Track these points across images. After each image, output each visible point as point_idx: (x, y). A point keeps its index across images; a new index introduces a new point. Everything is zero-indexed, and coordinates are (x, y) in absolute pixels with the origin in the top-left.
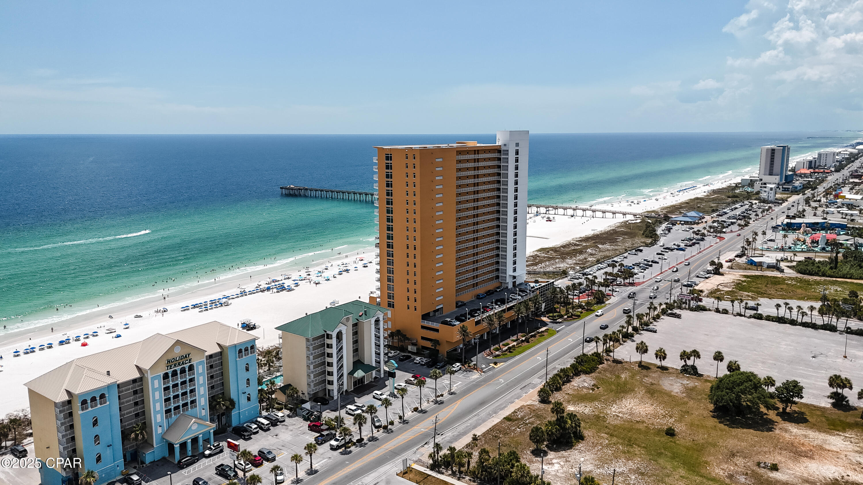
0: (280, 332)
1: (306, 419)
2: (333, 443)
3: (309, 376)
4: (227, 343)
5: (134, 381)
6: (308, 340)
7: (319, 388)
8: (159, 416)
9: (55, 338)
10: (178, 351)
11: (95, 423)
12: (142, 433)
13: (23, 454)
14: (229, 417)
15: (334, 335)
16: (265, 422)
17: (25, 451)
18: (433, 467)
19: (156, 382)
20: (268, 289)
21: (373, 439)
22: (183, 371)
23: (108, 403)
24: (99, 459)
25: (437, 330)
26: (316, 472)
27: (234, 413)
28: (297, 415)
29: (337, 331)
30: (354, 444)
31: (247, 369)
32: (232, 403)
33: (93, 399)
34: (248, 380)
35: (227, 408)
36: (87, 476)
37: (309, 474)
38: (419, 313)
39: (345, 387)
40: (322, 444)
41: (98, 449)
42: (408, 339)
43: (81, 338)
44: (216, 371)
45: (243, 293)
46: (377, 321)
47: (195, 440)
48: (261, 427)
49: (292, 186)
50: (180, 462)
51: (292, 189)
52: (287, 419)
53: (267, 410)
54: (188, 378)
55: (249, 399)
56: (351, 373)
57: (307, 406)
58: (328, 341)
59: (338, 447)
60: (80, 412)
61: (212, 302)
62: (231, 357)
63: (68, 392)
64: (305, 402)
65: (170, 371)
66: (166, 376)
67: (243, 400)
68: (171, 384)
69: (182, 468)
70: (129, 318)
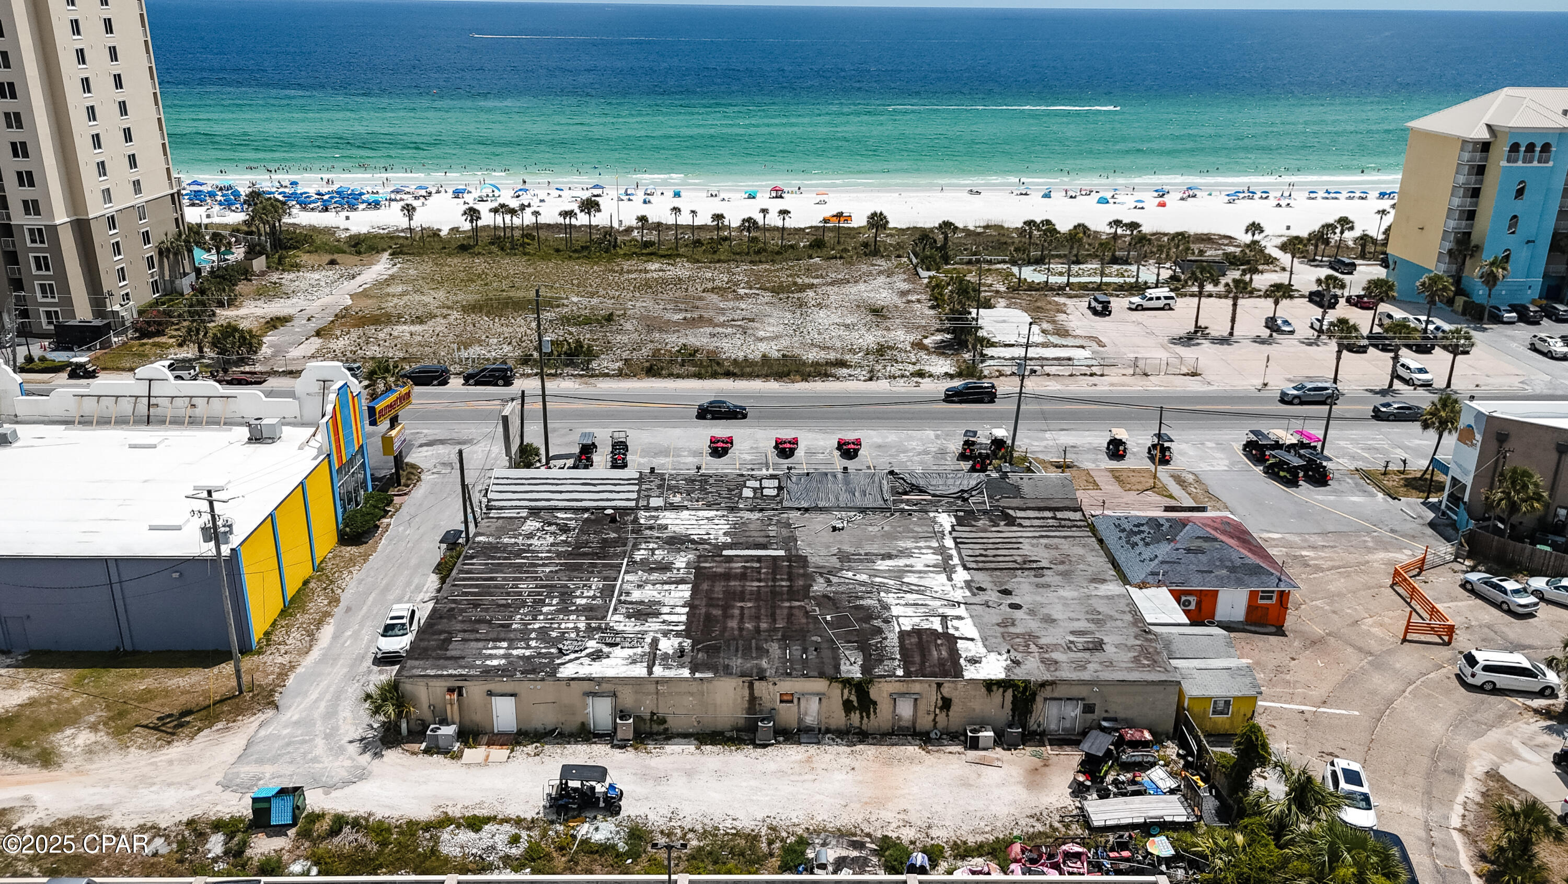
11: (1520, 193)
23: (1551, 164)
24: (1504, 259)
33: (1531, 148)
36: (1492, 264)
41: (1511, 242)
60: (1504, 163)
63: (1491, 128)
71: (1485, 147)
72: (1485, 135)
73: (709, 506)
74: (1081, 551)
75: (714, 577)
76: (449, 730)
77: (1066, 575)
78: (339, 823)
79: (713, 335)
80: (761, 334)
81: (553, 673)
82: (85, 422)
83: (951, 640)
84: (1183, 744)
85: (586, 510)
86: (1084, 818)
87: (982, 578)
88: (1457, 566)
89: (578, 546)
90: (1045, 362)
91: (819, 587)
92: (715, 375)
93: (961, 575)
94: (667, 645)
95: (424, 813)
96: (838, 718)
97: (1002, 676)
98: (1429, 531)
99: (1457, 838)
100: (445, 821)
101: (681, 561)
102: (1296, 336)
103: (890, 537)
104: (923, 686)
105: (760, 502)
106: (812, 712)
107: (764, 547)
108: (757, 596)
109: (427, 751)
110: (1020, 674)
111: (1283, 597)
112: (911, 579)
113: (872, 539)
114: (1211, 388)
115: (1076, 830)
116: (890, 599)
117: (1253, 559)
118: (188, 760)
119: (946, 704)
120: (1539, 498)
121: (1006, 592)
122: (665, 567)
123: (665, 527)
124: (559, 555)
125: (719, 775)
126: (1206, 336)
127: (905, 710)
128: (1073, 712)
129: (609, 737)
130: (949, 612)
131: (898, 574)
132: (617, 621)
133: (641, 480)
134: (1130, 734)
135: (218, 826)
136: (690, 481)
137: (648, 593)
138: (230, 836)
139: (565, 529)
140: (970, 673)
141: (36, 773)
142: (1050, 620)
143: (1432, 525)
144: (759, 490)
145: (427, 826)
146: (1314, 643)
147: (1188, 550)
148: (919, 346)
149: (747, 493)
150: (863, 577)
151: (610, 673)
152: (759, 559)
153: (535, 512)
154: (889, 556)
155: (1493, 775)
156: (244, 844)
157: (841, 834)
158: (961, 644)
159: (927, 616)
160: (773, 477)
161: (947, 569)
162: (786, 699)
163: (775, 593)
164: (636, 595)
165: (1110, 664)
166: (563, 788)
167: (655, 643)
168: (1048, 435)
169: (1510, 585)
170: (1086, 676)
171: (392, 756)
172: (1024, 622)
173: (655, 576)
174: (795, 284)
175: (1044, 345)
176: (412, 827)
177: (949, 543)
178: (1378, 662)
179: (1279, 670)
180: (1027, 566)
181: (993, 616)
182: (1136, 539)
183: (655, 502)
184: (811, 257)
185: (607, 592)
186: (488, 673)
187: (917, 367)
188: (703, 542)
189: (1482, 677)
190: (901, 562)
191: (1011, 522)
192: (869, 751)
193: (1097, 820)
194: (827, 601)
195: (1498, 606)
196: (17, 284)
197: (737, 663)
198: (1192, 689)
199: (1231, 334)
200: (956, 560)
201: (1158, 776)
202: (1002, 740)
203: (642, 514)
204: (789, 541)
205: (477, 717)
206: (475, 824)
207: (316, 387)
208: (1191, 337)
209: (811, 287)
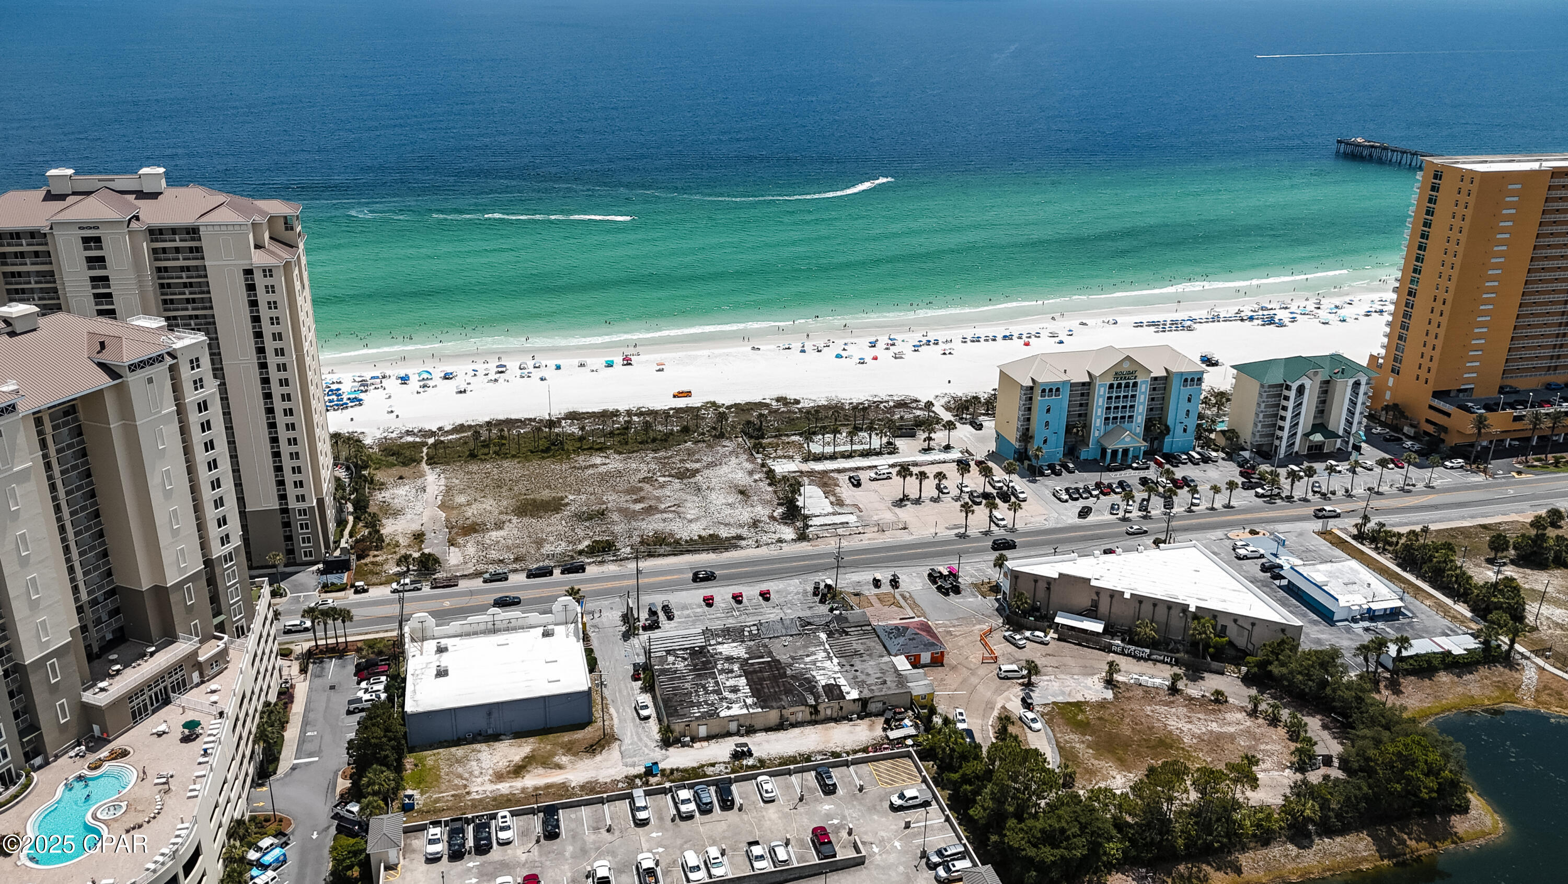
0: (1235, 371)
1: (1240, 466)
2: (1259, 490)
3: (1256, 425)
4: (1174, 369)
5: (1084, 384)
6: (1262, 386)
7: (1265, 440)
8: (1098, 421)
9: (1000, 332)
10: (1126, 366)
11: (1048, 411)
12: (1082, 431)
13: (979, 427)
14: (1162, 442)
15: (1295, 386)
16: (1197, 456)
17: (981, 425)
18: (1355, 537)
19: (1102, 389)
20: (1251, 319)
21: (1305, 500)
22: (1127, 385)
23: (1061, 397)
24: (1045, 442)
25: (1448, 415)
26: (1233, 507)
27: (1167, 439)
28: (1232, 460)
29: (1298, 383)
30: (1282, 498)
31: (1189, 400)
32: (1168, 429)
33: (1051, 390)
34: (1188, 411)
35: (1162, 432)
36: (1037, 450)
37: (1224, 507)
38: (1430, 388)
39: (1296, 448)
40: (1247, 489)
41: (1046, 433)
42: (1407, 418)
43: (1024, 337)
44: (1158, 394)
45: (1216, 319)
46: (1357, 384)
47: (1125, 451)
48: (1191, 459)
49: (1359, 140)
50: (1109, 465)
51: (1359, 145)
52: (1220, 461)
53: (1202, 447)
54: (1130, 393)
55: (1185, 430)
56: (1306, 435)
57: (1246, 454)
58: (1286, 393)
59: (1263, 496)
60: (1039, 398)
61: (1174, 323)
62: (1175, 384)
63: (1033, 379)
64: (1244, 449)
65: (1116, 383)
66: (1111, 386)
67: (1179, 430)
68: (1114, 395)
69: (1110, 471)
70: (1074, 324)
71: (1032, 388)
72: (1031, 384)
73: (733, 641)
74: (873, 644)
75: (751, 673)
76: (688, 739)
77: (870, 655)
78: (672, 771)
79: (664, 520)
80: (689, 516)
81: (718, 716)
82: (468, 635)
83: (839, 687)
84: (913, 711)
85: (687, 649)
86: (887, 737)
87: (842, 660)
88: (1003, 629)
89: (695, 665)
90: (836, 526)
91: (789, 672)
92: (682, 553)
93: (835, 660)
94: (749, 701)
95: (695, 765)
96: (808, 717)
97: (857, 697)
98: (996, 613)
99: (990, 728)
100: (702, 766)
101: (736, 667)
102: (950, 495)
103: (806, 647)
104: (834, 704)
105: (752, 637)
106: (800, 717)
107: (762, 657)
108: (769, 678)
109: (683, 746)
110: (863, 696)
111: (942, 653)
112: (819, 664)
113: (799, 648)
114: (914, 537)
115: (886, 741)
116: (814, 673)
117: (932, 640)
118: (605, 760)
119: (841, 708)
120: (1026, 603)
121: (852, 665)
122: (732, 671)
123: (721, 653)
124: (690, 671)
125: (777, 740)
126: (908, 500)
127: (829, 712)
128: (880, 705)
129: (738, 733)
130: (835, 676)
131: (814, 663)
132: (726, 694)
133: (704, 633)
134: (897, 710)
135: (636, 777)
136: (723, 631)
137: (731, 683)
138: (641, 779)
139: (686, 659)
140: (848, 697)
141: (559, 771)
142: (868, 675)
143: (997, 610)
144: (750, 632)
145: (699, 768)
146: (953, 668)
147: (910, 639)
148: (772, 518)
149: (746, 633)
150: (802, 666)
151: (737, 713)
152: (763, 663)
153: (668, 652)
154: (808, 656)
155: (1004, 707)
156: (647, 781)
157: (819, 752)
158: (842, 688)
159: (829, 678)
160: (754, 625)
161: (830, 659)
162: (792, 714)
163: (774, 676)
164: (728, 684)
165: (889, 688)
166: (736, 752)
167: (744, 701)
168: (847, 576)
169: (1018, 637)
170: (883, 693)
171: (671, 749)
172: (861, 677)
173: (730, 675)
174: (687, 469)
175: (834, 514)
176: (693, 768)
177: (827, 647)
178: (973, 672)
179: (942, 680)
180: (856, 653)
181: (850, 675)
182: (891, 636)
183: (713, 642)
184: (686, 442)
185: (717, 683)
186: (697, 718)
187: (778, 536)
188: (739, 658)
189: (1003, 675)
190: (813, 658)
191: (847, 634)
192: (820, 726)
193: (891, 738)
194: (793, 677)
195: (1014, 644)
196: (289, 538)
197: (774, 704)
198: (914, 693)
199: (920, 497)
200: (832, 655)
201: (907, 722)
202: (860, 718)
203: (709, 648)
204: (770, 654)
205: (694, 733)
206: (713, 765)
207: (561, 608)
208: (901, 500)
209: (697, 471)
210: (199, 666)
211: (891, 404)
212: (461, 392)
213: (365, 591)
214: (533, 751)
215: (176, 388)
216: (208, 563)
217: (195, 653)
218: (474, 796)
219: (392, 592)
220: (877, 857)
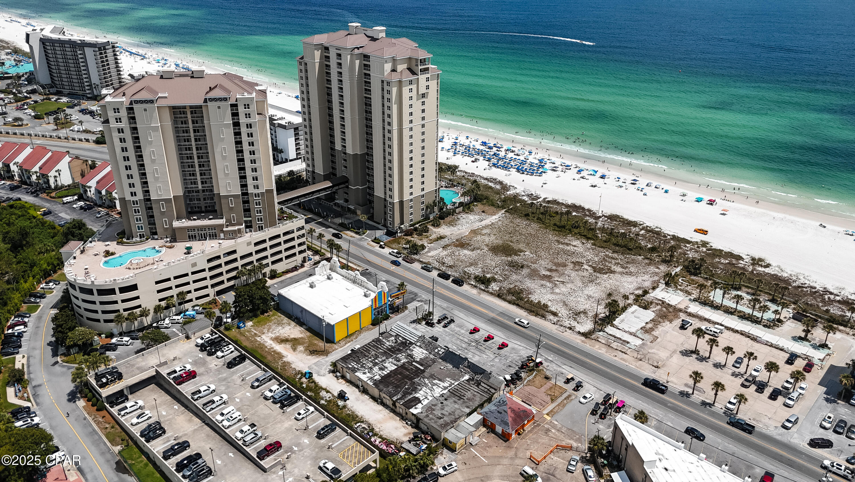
73: (426, 350)
75: (403, 367)
76: (340, 374)
77: (464, 402)
78: (314, 382)
79: (542, 285)
80: (557, 290)
81: (355, 373)
82: (346, 278)
83: (419, 402)
85: (404, 339)
87: (448, 394)
88: (579, 453)
89: (393, 348)
91: (416, 380)
92: (514, 304)
93: (445, 391)
94: (376, 377)
95: (325, 386)
96: (391, 407)
100: (325, 389)
101: (404, 361)
103: (448, 376)
104: (403, 408)
105: (435, 354)
106: (386, 402)
107: (422, 365)
108: (404, 375)
109: (335, 376)
110: (420, 416)
111: (510, 434)
112: (435, 387)
113: (444, 374)
116: (424, 389)
117: (510, 421)
118: (309, 359)
119: (407, 414)
121: (446, 400)
122: (399, 361)
123: (412, 351)
124: (387, 348)
127: (401, 411)
129: (360, 389)
130: (429, 397)
131: (435, 385)
132: (376, 367)
133: (421, 337)
135: (302, 373)
136: (428, 342)
137: (389, 365)
138: (301, 376)
139: (396, 343)
140: (412, 410)
141: (292, 351)
142: (442, 409)
144: (439, 351)
145: (322, 389)
146: (508, 447)
147: (498, 412)
148: (595, 315)
149: (436, 351)
150: (427, 382)
151: (362, 378)
152: (417, 368)
153: (397, 336)
154: (440, 380)
157: (369, 424)
158: (419, 404)
159: (424, 396)
161: (445, 389)
162: (384, 398)
163: (408, 376)
164: (386, 364)
165: (436, 422)
166: (342, 393)
168: (562, 366)
170: (428, 422)
171: (329, 374)
172: (438, 407)
173: (394, 362)
174: (609, 269)
175: (631, 334)
176: (320, 388)
177: (456, 383)
178: (514, 458)
179: (489, 447)
180: (461, 396)
181: (435, 403)
183: (418, 344)
184: (640, 256)
185: (383, 361)
186: (347, 368)
187: (576, 325)
188: (414, 358)
189: (523, 472)
190: (440, 383)
191: (478, 385)
193: (403, 445)
194: (413, 383)
195: (568, 466)
197: (381, 387)
198: (445, 436)
200: (449, 388)
202: (412, 426)
203: (413, 346)
204: (428, 366)
205: (344, 374)
206: (328, 392)
208: (692, 352)
209: (613, 272)
210: (222, 231)
211: (838, 298)
212: (592, 186)
213: (383, 248)
214: (302, 338)
215: (235, 115)
216: (245, 194)
217: (222, 226)
218: (258, 339)
219: (390, 254)
220: (274, 476)
